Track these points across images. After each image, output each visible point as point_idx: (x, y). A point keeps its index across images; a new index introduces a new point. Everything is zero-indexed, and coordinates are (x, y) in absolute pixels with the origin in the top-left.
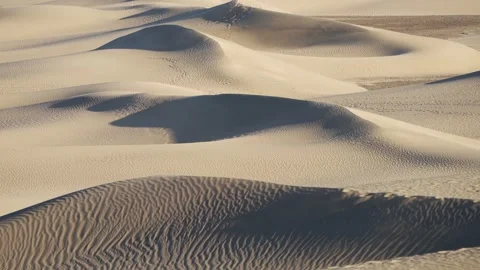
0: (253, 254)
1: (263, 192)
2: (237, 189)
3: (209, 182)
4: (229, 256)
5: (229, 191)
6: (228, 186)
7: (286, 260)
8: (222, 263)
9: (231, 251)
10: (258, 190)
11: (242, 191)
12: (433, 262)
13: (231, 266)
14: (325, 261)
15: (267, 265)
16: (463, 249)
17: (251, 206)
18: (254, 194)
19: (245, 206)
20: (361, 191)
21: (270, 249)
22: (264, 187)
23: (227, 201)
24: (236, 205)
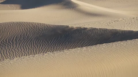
0: (41, 45)
1: (45, 26)
2: (36, 26)
3: (28, 24)
4: (34, 46)
5: (34, 26)
6: (34, 25)
7: (51, 47)
8: (32, 48)
9: (35, 44)
10: (43, 26)
11: (38, 26)
12: (95, 48)
13: (35, 49)
14: (63, 47)
15: (46, 49)
16: (105, 44)
17: (41, 31)
18: (42, 27)
19: (39, 31)
20: (74, 26)
21: (47, 44)
22: (45, 25)
23: (33, 29)
24: (36, 30)
